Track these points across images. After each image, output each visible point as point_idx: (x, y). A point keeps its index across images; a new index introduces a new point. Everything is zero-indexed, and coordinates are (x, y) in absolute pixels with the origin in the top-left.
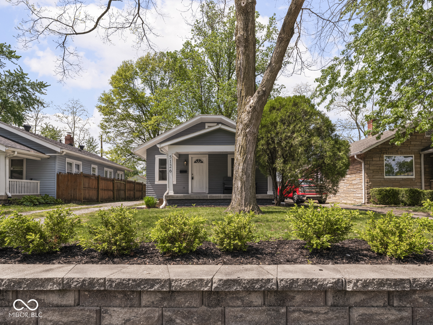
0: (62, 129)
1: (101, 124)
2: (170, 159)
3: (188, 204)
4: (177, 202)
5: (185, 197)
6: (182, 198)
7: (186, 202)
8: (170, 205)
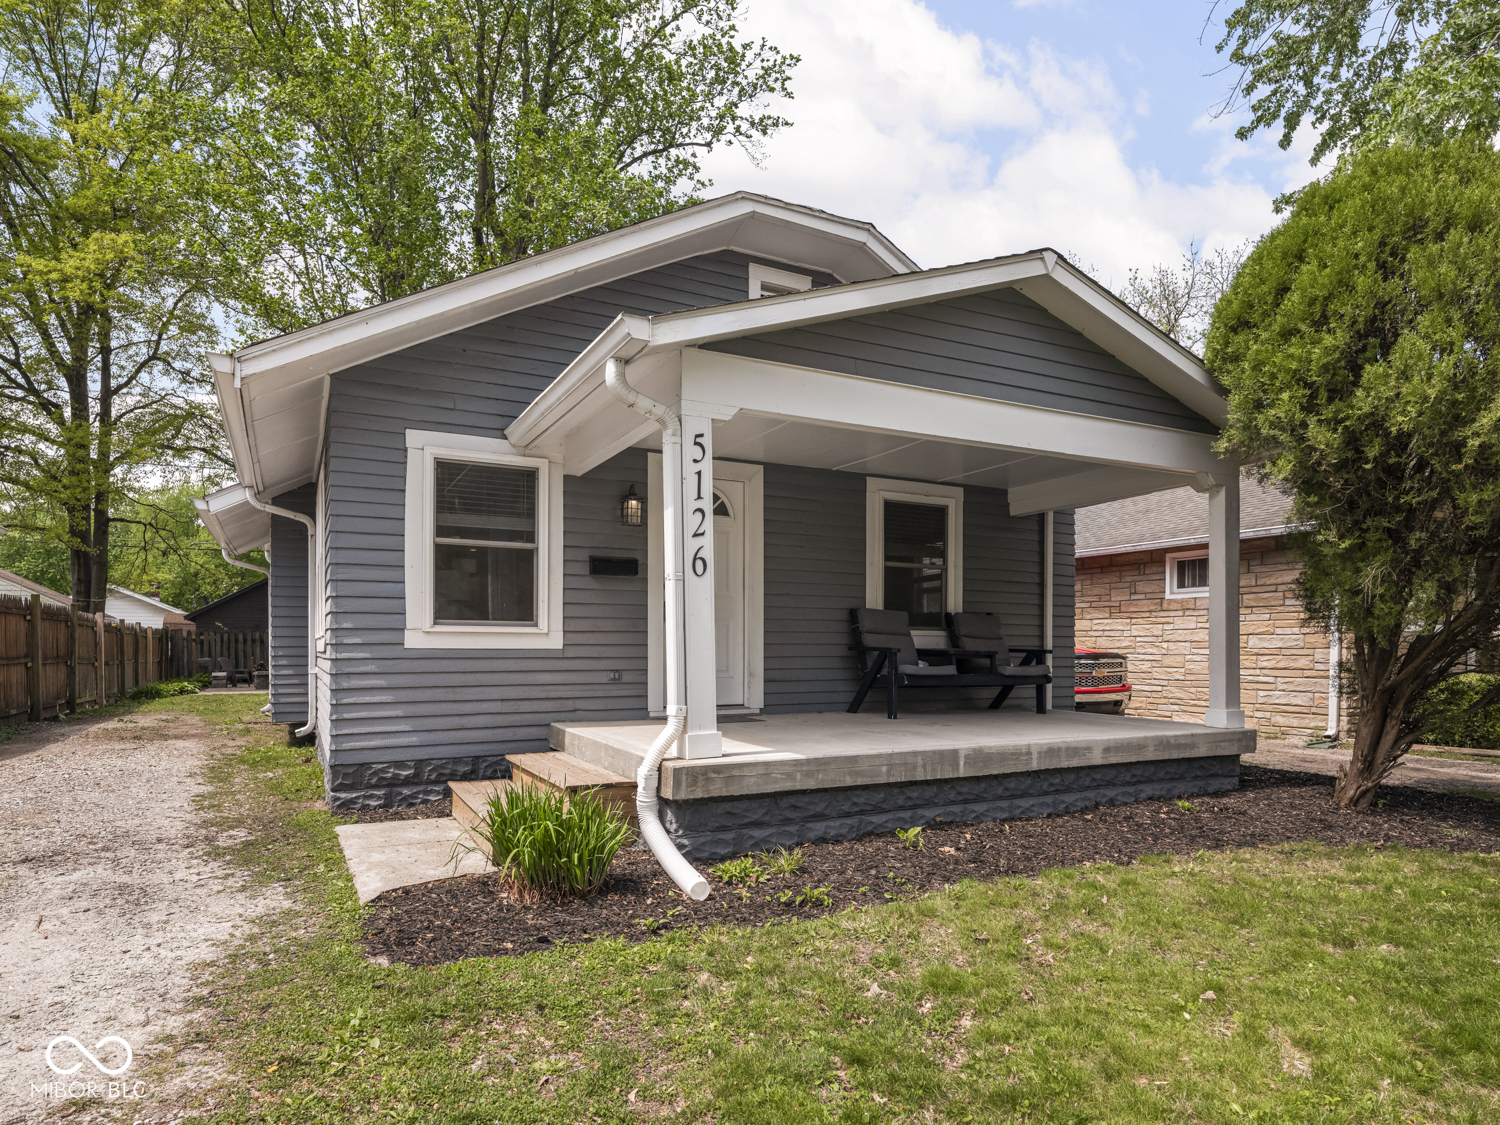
2: (695, 461)
3: (832, 824)
4: (756, 817)
5: (820, 776)
6: (799, 784)
7: (818, 810)
8: (703, 844)
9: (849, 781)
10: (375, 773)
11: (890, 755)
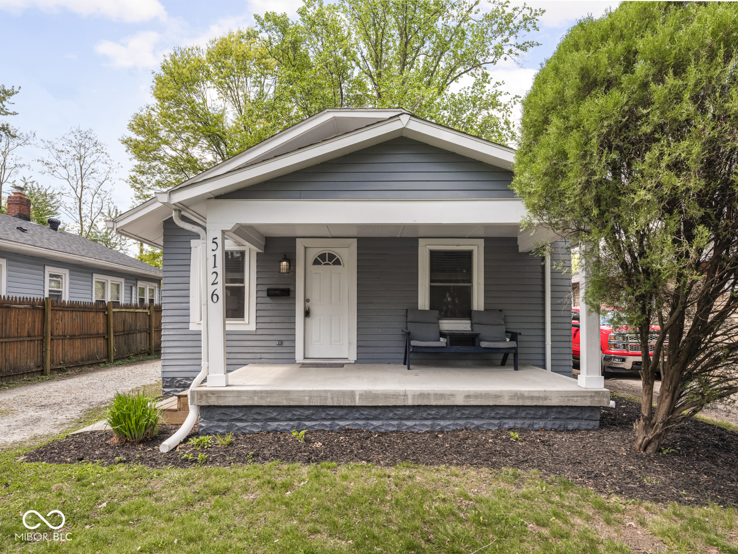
0: (56, 192)
1: (131, 178)
2: (213, 250)
3: (282, 423)
4: (238, 416)
5: (268, 399)
6: (256, 402)
7: (272, 416)
8: (211, 427)
9: (285, 403)
10: (178, 382)
11: (311, 391)
